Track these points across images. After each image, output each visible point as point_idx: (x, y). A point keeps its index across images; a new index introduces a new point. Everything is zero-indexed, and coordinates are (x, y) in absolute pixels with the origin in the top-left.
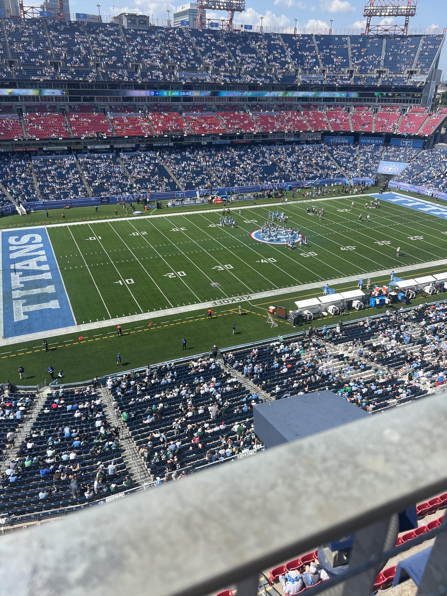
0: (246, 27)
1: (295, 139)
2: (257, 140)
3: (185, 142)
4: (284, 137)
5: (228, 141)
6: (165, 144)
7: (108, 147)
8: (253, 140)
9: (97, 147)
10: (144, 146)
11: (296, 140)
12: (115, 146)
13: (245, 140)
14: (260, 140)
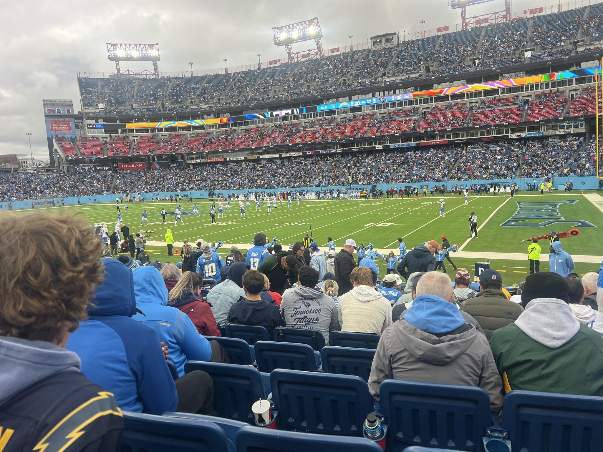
0: (532, 12)
1: (528, 134)
2: (457, 140)
3: (356, 147)
4: (507, 132)
5: (413, 144)
6: (332, 151)
7: (277, 156)
8: (451, 139)
9: (268, 156)
10: (310, 153)
11: (532, 135)
12: (284, 155)
13: (438, 140)
14: (463, 140)
